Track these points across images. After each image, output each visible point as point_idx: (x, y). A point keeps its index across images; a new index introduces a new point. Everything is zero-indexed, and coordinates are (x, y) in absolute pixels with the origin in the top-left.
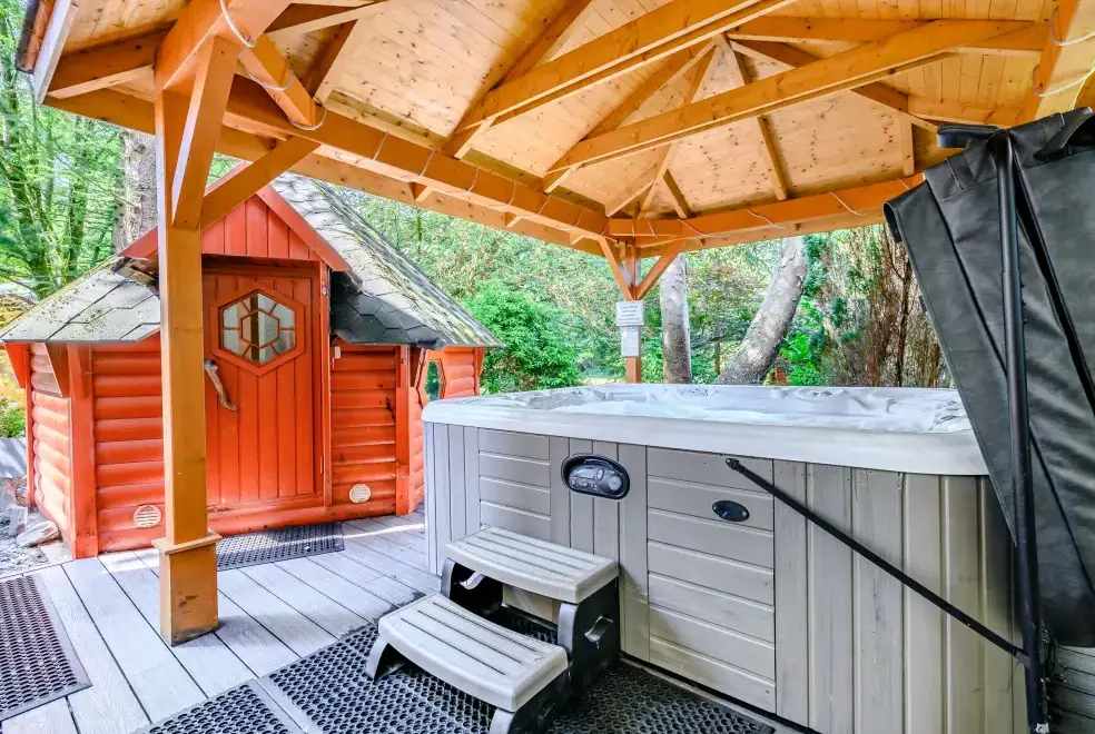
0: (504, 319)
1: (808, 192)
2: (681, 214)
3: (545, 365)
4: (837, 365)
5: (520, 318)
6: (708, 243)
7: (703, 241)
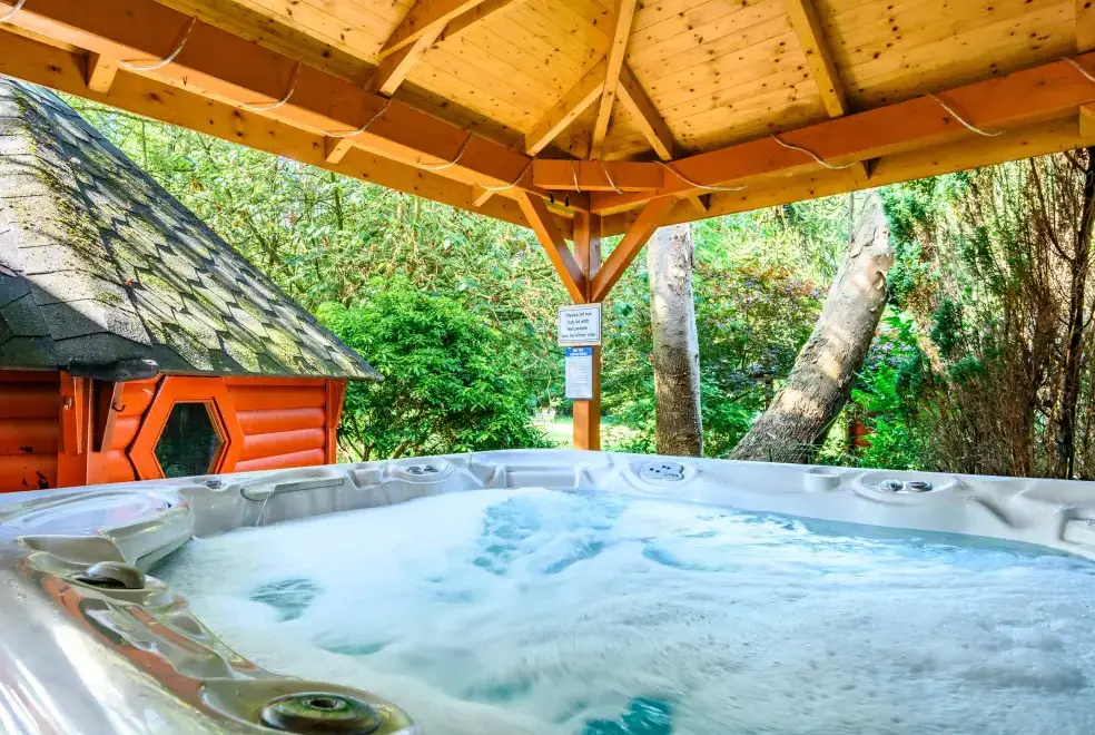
0: (404, 336)
1: (883, 100)
2: (663, 153)
3: (467, 410)
4: (945, 418)
5: (433, 336)
6: (715, 206)
7: (706, 200)
